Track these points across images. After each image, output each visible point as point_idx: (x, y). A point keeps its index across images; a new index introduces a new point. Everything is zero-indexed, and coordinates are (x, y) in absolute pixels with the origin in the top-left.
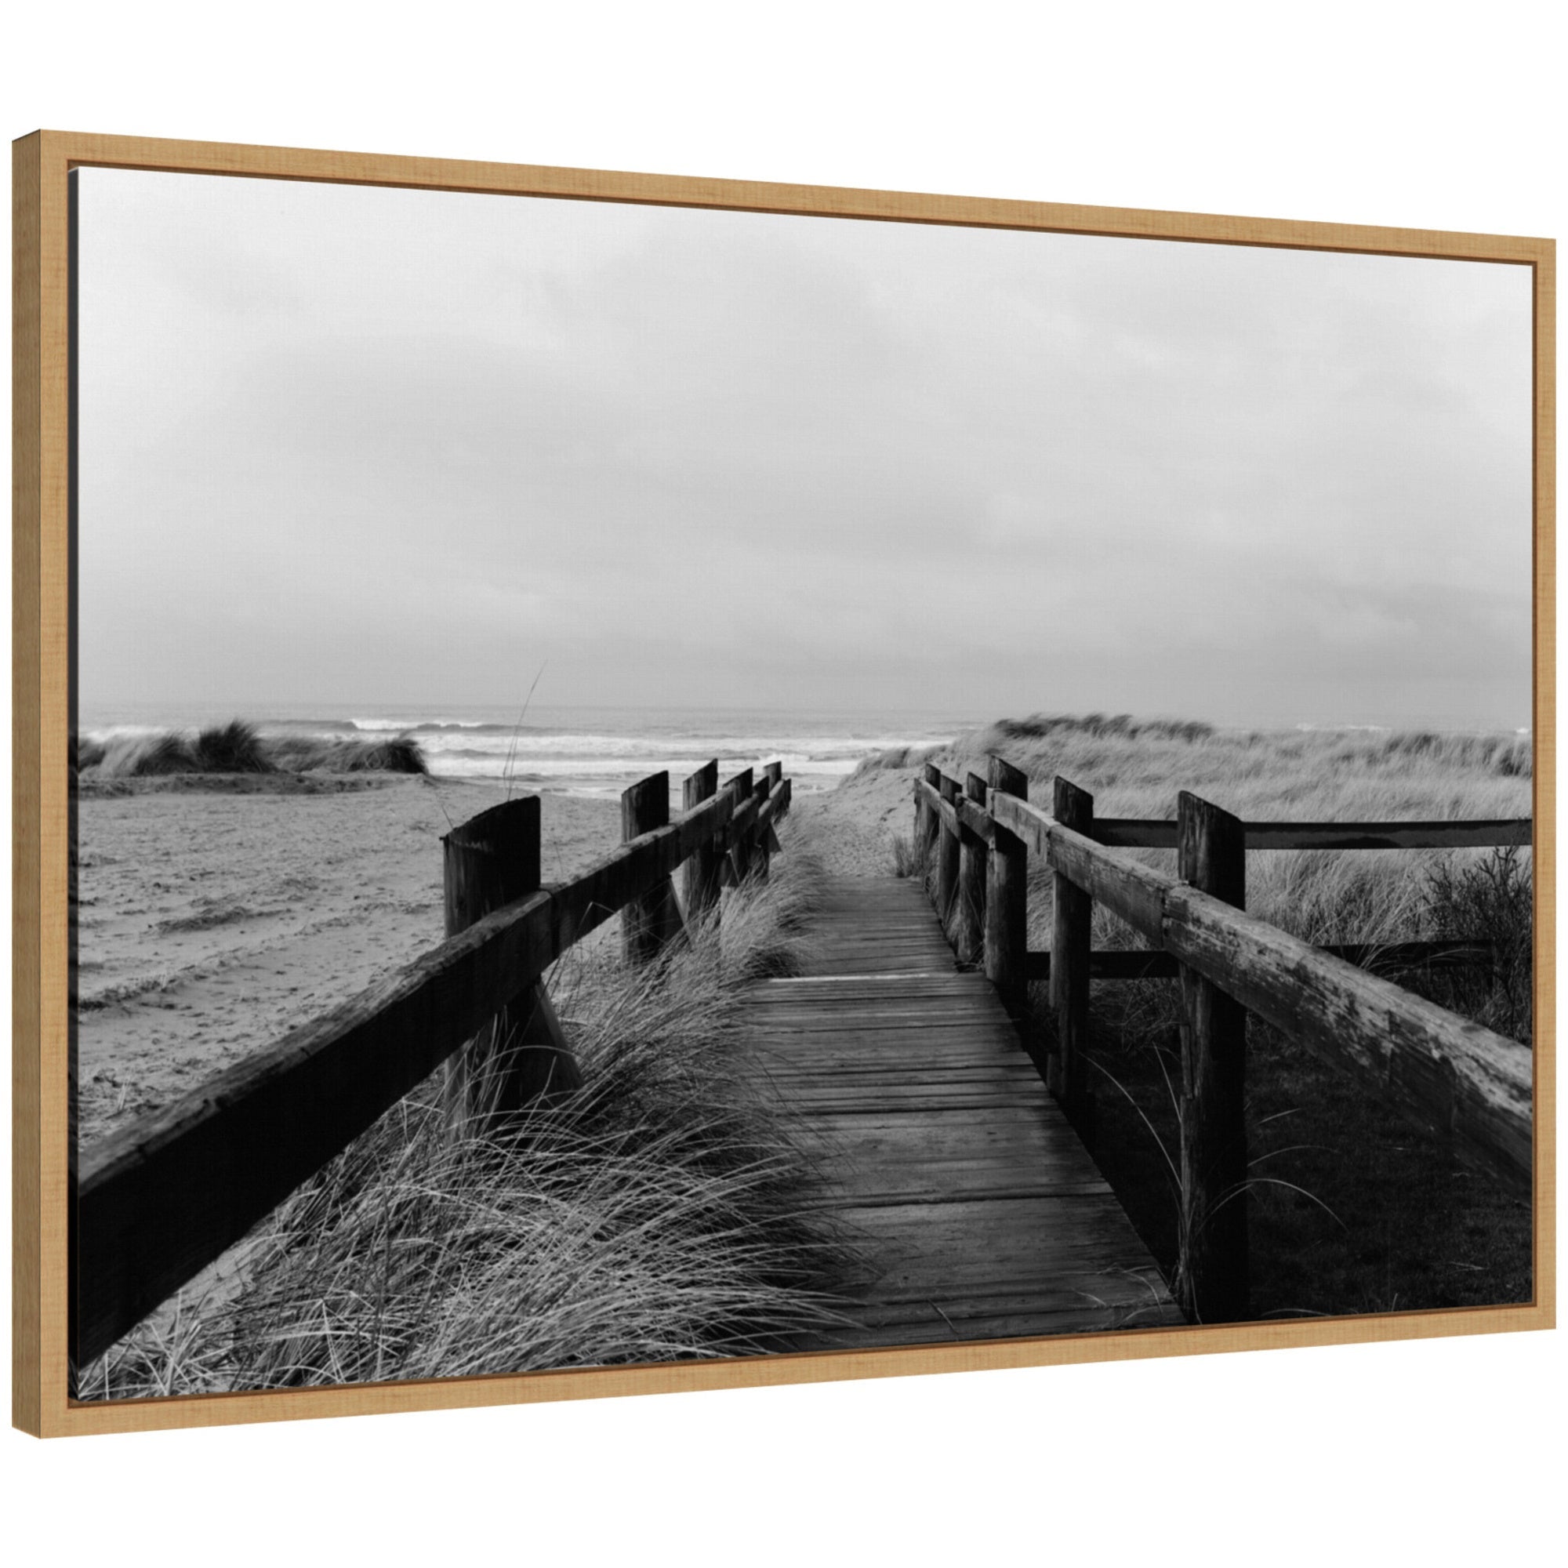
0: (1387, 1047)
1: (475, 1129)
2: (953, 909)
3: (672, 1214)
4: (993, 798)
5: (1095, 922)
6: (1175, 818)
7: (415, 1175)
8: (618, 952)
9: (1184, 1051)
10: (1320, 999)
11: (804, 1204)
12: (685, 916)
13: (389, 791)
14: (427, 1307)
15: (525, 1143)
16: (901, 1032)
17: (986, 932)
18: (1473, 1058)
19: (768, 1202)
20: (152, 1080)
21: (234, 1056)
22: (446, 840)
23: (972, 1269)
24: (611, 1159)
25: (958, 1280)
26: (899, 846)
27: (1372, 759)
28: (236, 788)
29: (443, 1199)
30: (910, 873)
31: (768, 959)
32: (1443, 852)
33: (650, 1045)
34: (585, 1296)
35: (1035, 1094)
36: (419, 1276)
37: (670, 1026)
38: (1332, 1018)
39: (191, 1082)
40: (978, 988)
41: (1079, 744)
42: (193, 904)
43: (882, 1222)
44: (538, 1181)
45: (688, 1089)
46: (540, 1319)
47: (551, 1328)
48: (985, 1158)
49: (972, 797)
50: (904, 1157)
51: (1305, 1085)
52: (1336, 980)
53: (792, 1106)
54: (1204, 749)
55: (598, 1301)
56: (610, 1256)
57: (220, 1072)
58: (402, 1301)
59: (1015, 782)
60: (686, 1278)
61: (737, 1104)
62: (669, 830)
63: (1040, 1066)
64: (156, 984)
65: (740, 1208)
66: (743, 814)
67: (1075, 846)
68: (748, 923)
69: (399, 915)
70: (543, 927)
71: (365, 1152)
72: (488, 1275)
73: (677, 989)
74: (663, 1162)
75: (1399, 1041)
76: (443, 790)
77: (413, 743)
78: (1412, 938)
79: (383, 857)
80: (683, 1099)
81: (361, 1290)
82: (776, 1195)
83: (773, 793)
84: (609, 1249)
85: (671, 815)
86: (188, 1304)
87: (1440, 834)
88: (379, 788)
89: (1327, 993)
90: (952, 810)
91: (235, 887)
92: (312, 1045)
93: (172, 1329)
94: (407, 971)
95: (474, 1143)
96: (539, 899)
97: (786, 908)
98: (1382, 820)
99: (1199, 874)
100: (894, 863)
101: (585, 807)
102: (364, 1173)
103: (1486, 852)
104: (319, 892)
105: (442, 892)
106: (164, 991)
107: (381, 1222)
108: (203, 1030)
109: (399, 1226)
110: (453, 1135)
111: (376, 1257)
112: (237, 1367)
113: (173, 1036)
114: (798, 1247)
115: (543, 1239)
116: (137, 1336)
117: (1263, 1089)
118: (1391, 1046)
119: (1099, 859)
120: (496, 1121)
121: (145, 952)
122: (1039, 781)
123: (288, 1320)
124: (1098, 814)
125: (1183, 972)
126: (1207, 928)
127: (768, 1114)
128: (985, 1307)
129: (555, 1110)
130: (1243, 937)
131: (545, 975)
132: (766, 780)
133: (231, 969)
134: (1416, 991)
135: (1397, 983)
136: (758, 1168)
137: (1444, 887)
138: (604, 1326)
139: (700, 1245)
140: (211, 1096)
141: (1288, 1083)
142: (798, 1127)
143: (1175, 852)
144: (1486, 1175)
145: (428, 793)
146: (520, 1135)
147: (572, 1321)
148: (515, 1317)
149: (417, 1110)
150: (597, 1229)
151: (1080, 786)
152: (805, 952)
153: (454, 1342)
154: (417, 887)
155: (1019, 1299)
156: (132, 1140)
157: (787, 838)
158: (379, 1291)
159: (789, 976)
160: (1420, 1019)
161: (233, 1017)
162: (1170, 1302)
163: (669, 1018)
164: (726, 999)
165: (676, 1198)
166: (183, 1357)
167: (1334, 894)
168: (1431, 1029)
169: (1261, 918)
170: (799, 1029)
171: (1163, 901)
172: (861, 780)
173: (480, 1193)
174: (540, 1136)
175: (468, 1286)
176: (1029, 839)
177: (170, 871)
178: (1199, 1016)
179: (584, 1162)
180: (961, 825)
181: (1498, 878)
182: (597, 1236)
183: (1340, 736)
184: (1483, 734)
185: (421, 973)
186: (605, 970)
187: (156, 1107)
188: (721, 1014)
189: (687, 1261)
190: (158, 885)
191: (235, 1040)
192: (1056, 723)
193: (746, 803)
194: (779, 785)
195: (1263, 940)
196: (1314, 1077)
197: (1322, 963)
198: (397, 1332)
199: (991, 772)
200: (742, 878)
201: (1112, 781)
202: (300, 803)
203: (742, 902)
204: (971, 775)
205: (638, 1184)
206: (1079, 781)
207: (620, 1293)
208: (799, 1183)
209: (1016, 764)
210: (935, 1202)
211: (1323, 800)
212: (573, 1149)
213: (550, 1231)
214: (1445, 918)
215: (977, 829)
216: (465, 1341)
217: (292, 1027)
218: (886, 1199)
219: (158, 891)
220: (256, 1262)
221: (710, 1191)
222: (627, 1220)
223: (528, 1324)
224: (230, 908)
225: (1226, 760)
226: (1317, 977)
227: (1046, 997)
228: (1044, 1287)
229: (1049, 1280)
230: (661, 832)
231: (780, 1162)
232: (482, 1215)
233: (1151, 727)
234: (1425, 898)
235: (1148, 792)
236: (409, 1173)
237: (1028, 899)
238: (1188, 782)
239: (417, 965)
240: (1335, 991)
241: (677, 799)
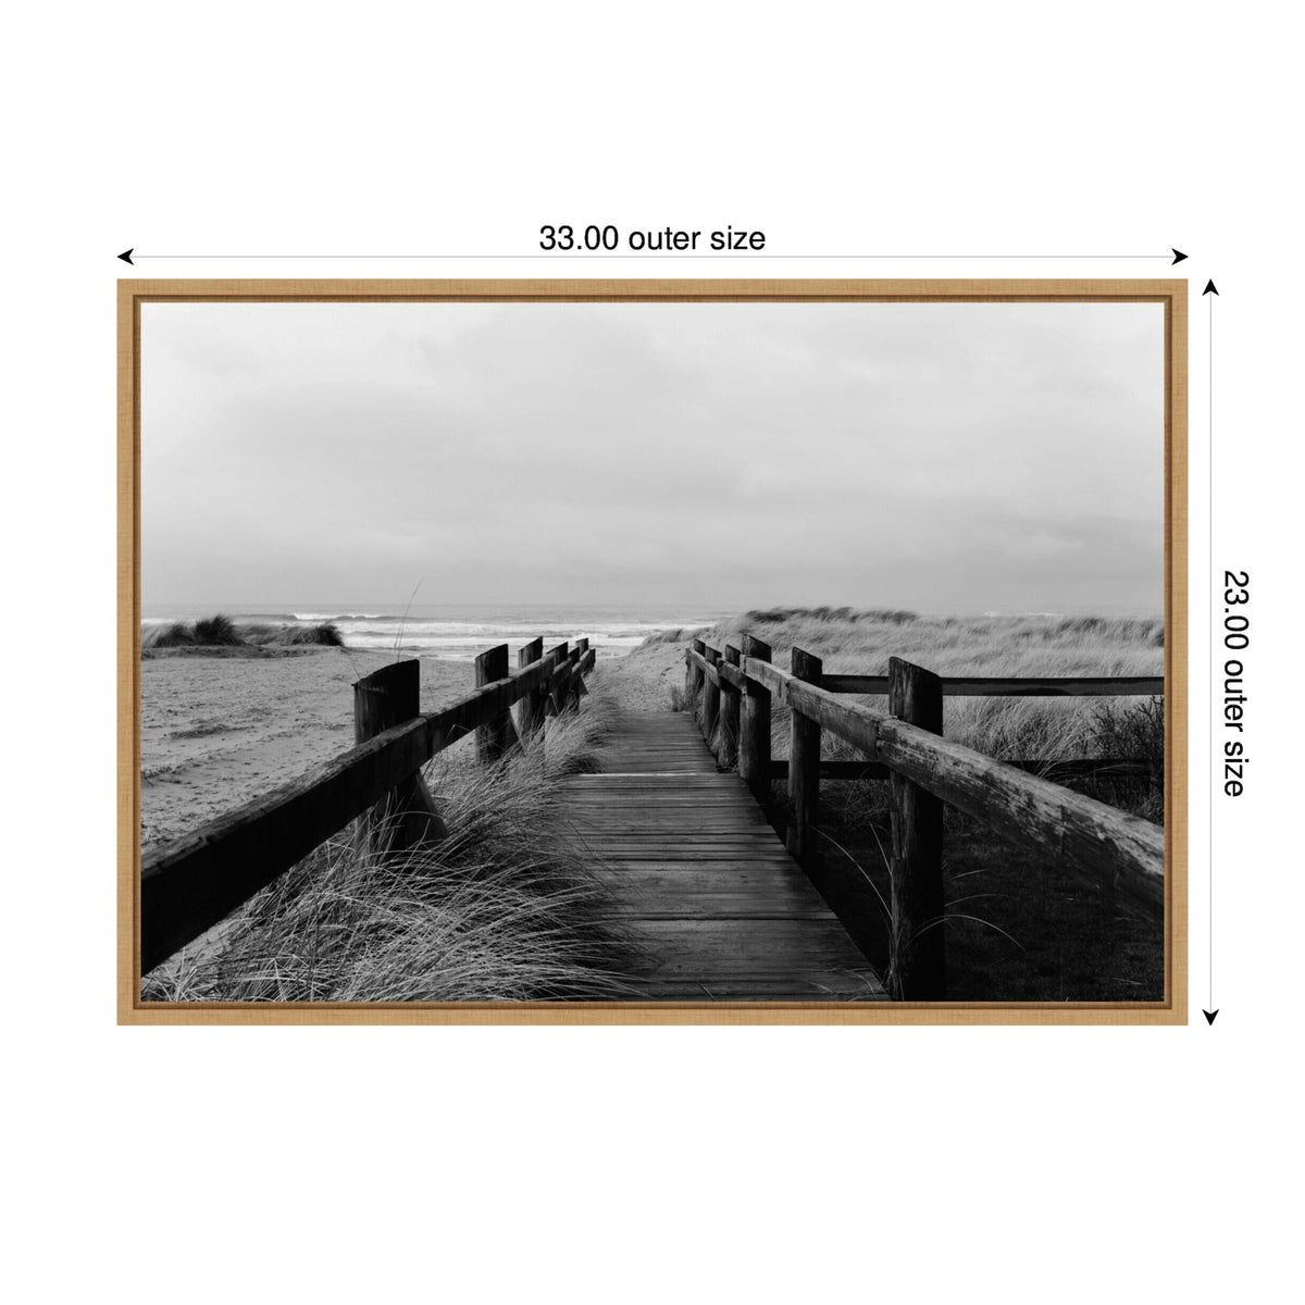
0: (1060, 830)
1: (376, 861)
2: (715, 731)
3: (510, 918)
4: (745, 661)
5: (824, 742)
6: (887, 674)
7: (335, 887)
8: (473, 756)
9: (893, 828)
10: (1005, 796)
11: (604, 916)
12: (519, 735)
13: (318, 657)
14: (343, 966)
15: (409, 871)
16: (676, 810)
17: (740, 747)
18: (1132, 839)
19: (578, 914)
20: (167, 824)
21: (218, 812)
22: (356, 686)
23: (729, 963)
24: (468, 882)
25: (719, 970)
26: (675, 692)
27: (1047, 635)
28: (219, 654)
29: (354, 902)
30: (683, 709)
31: (579, 761)
32: (1107, 699)
33: (495, 813)
34: (450, 966)
35: (777, 853)
36: (337, 948)
37: (509, 802)
38: (1014, 809)
39: (191, 826)
40: (734, 783)
41: (811, 626)
42: (192, 722)
43: (661, 930)
44: (418, 894)
45: (522, 841)
46: (419, 978)
47: (427, 984)
48: (739, 893)
49: (729, 661)
50: (677, 889)
51: (991, 853)
52: (1017, 784)
53: (597, 855)
54: (909, 630)
55: (459, 969)
56: (468, 942)
57: (209, 821)
58: (327, 962)
59: (762, 651)
60: (520, 958)
61: (557, 851)
62: (508, 680)
63: (781, 835)
64: (169, 769)
65: (559, 917)
66: (561, 671)
67: (807, 692)
68: (565, 738)
69: (325, 731)
70: (421, 740)
71: (302, 872)
72: (384, 949)
73: (514, 779)
74: (504, 886)
75: (1070, 826)
76: (353, 656)
77: (334, 628)
78: (1080, 756)
79: (314, 696)
80: (518, 848)
81: (300, 954)
82: (584, 909)
83: (582, 658)
84: (466, 938)
85: (510, 671)
86: (189, 956)
87: (1104, 687)
88: (312, 654)
89: (1010, 793)
90: (715, 669)
91: (218, 712)
92: (268, 807)
93: (179, 971)
94: (330, 764)
95: (374, 869)
96: (418, 722)
97: (592, 730)
98: (1055, 677)
99: (906, 711)
100: (671, 702)
101: (449, 666)
102: (302, 884)
103: (1146, 699)
104: (273, 716)
105: (353, 717)
106: (174, 773)
107: (313, 914)
108: (198, 796)
109: (325, 917)
110: (360, 864)
111: (309, 935)
112: (220, 995)
113: (180, 799)
114: (601, 943)
115: (421, 929)
116: (157, 974)
117: (958, 855)
118: (1064, 829)
119: (826, 701)
120: (389, 857)
121: (162, 750)
122: (780, 650)
123: (252, 969)
124: (825, 671)
125: (892, 776)
126: (912, 747)
127: (579, 859)
128: (738, 988)
129: (430, 851)
130: (941, 754)
131: (423, 769)
132: (578, 649)
133: (217, 761)
134: (1084, 792)
135: (1068, 787)
136: (571, 892)
137: (1108, 723)
138: (463, 985)
139: (530, 939)
140: (203, 836)
141: (977, 852)
142: (600, 867)
143: (887, 697)
144: (1144, 920)
145: (344, 658)
146: (406, 866)
147: (441, 980)
148: (402, 976)
149: (337, 848)
150: (458, 925)
151: (811, 653)
152: (606, 758)
153: (361, 988)
154: (337, 714)
155: (765, 985)
156: (154, 859)
157: (592, 687)
158: (311, 955)
159: (594, 773)
160: (1088, 812)
161: (217, 789)
162: (882, 993)
163: (508, 797)
164: (549, 786)
165: (513, 908)
166: (185, 987)
167: (1016, 726)
168: (1097, 819)
169: (956, 741)
170: (601, 806)
171: (877, 729)
172: (647, 650)
173: (379, 900)
174: (419, 866)
175: (371, 955)
176: (772, 687)
177: (177, 703)
178: (906, 805)
179: (449, 884)
180: (721, 678)
181: (1154, 717)
182: (458, 929)
183: (1021, 620)
184: (1142, 618)
185: (339, 766)
186: (464, 766)
187: (168, 841)
188: (545, 795)
189: (521, 948)
190: (170, 711)
191: (219, 802)
192: (793, 612)
193: (563, 664)
194: (587, 653)
195: (956, 756)
196: (999, 848)
197: (1005, 772)
198: (323, 981)
199: (744, 644)
200: (560, 711)
201: (837, 650)
202: (260, 664)
203: (560, 726)
204: (728, 646)
205: (487, 899)
206: (812, 650)
207: (474, 965)
208: (601, 903)
209: (761, 639)
210: (701, 919)
211: (1007, 662)
212: (441, 875)
213: (426, 925)
214: (1109, 743)
215: (733, 681)
216: (368, 989)
217: (255, 796)
218: (665, 915)
219: (170, 715)
220: (232, 934)
221: (537, 905)
222: (479, 921)
223: (411, 981)
224: (215, 725)
225: (928, 636)
226: (1001, 782)
227: (786, 790)
228: (784, 977)
229: (788, 973)
230: (503, 682)
231: (587, 889)
232: (380, 913)
233: (868, 615)
234: (1091, 729)
235: (865, 658)
236: (331, 885)
237: (772, 727)
238: (897, 650)
239: (336, 761)
240: (1017, 791)
241: (514, 663)
